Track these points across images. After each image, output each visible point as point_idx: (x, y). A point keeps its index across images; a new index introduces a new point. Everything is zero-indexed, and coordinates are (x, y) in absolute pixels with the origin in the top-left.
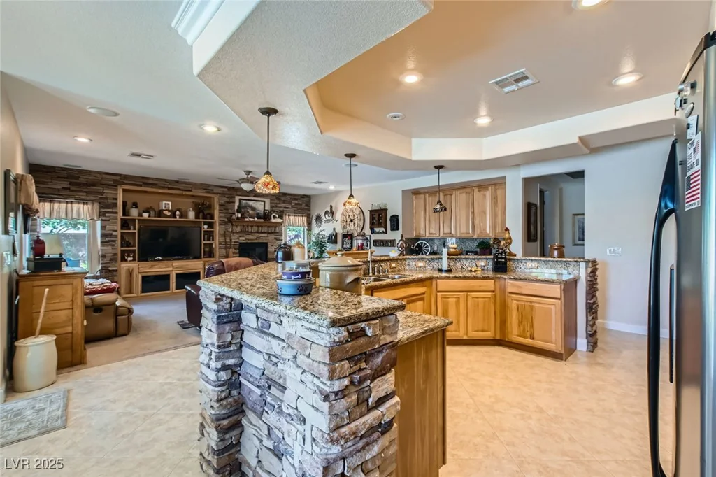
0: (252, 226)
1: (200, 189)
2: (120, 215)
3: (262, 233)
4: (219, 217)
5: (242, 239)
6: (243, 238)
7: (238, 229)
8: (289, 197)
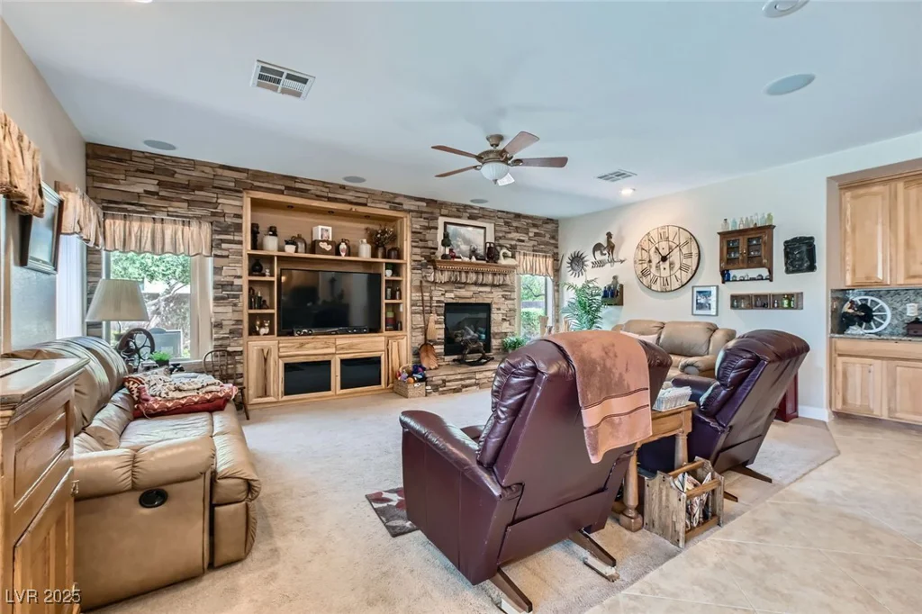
0: (467, 272)
1: (381, 201)
2: (247, 247)
3: (482, 285)
4: (412, 254)
5: (450, 297)
6: (452, 295)
7: (444, 277)
8: (524, 222)
